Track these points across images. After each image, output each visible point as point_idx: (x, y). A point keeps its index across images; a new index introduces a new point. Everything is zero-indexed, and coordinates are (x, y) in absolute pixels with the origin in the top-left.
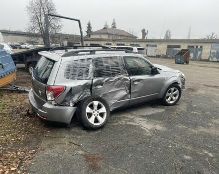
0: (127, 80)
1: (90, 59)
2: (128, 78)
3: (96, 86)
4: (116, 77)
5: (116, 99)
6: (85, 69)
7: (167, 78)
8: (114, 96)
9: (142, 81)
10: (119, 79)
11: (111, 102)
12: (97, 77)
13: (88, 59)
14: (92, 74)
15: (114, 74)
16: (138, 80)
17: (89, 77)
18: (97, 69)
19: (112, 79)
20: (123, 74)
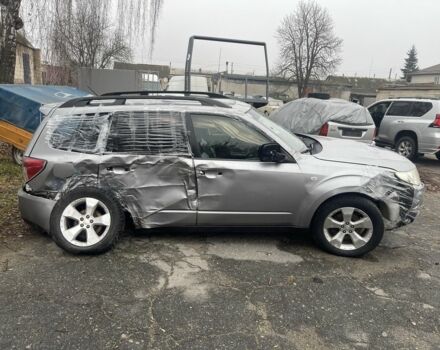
0: (186, 166)
1: (107, 113)
2: (189, 162)
3: (111, 168)
4: (161, 157)
5: (158, 205)
6: (90, 133)
7: (320, 177)
8: (156, 197)
9: (229, 174)
10: (167, 162)
11: (147, 208)
12: (114, 151)
13: (102, 114)
14: (105, 143)
15: (154, 150)
16: (220, 171)
17: (96, 150)
18: (115, 134)
19: (152, 160)
20: (178, 151)
